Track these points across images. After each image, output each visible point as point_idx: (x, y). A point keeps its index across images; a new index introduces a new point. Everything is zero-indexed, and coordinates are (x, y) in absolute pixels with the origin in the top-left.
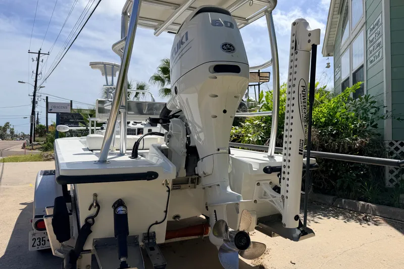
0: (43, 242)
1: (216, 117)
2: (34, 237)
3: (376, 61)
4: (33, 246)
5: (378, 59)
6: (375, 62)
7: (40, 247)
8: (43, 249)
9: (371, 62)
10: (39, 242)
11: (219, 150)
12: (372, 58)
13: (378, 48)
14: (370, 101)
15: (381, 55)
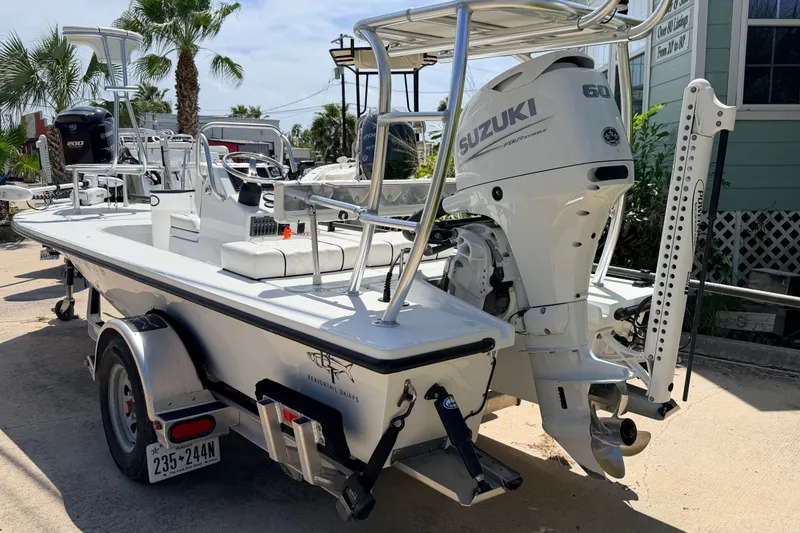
0: (173, 463)
1: (580, 244)
2: (156, 456)
3: (673, 53)
4: (156, 473)
5: (678, 51)
6: (670, 55)
7: (167, 473)
8: (175, 475)
9: (663, 52)
10: (166, 463)
11: (578, 296)
12: (665, 45)
13: (681, 28)
14: (659, 132)
15: (686, 45)
